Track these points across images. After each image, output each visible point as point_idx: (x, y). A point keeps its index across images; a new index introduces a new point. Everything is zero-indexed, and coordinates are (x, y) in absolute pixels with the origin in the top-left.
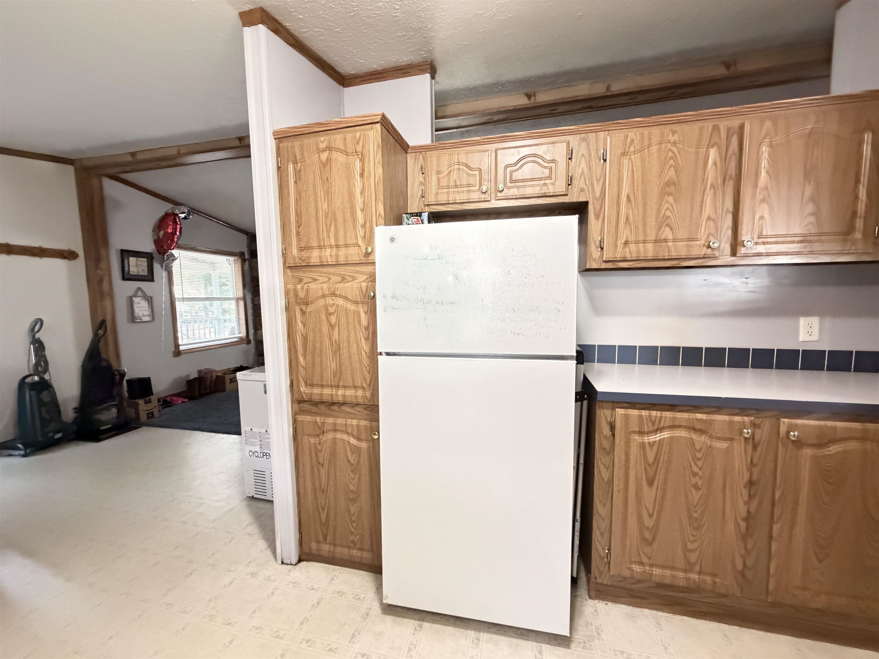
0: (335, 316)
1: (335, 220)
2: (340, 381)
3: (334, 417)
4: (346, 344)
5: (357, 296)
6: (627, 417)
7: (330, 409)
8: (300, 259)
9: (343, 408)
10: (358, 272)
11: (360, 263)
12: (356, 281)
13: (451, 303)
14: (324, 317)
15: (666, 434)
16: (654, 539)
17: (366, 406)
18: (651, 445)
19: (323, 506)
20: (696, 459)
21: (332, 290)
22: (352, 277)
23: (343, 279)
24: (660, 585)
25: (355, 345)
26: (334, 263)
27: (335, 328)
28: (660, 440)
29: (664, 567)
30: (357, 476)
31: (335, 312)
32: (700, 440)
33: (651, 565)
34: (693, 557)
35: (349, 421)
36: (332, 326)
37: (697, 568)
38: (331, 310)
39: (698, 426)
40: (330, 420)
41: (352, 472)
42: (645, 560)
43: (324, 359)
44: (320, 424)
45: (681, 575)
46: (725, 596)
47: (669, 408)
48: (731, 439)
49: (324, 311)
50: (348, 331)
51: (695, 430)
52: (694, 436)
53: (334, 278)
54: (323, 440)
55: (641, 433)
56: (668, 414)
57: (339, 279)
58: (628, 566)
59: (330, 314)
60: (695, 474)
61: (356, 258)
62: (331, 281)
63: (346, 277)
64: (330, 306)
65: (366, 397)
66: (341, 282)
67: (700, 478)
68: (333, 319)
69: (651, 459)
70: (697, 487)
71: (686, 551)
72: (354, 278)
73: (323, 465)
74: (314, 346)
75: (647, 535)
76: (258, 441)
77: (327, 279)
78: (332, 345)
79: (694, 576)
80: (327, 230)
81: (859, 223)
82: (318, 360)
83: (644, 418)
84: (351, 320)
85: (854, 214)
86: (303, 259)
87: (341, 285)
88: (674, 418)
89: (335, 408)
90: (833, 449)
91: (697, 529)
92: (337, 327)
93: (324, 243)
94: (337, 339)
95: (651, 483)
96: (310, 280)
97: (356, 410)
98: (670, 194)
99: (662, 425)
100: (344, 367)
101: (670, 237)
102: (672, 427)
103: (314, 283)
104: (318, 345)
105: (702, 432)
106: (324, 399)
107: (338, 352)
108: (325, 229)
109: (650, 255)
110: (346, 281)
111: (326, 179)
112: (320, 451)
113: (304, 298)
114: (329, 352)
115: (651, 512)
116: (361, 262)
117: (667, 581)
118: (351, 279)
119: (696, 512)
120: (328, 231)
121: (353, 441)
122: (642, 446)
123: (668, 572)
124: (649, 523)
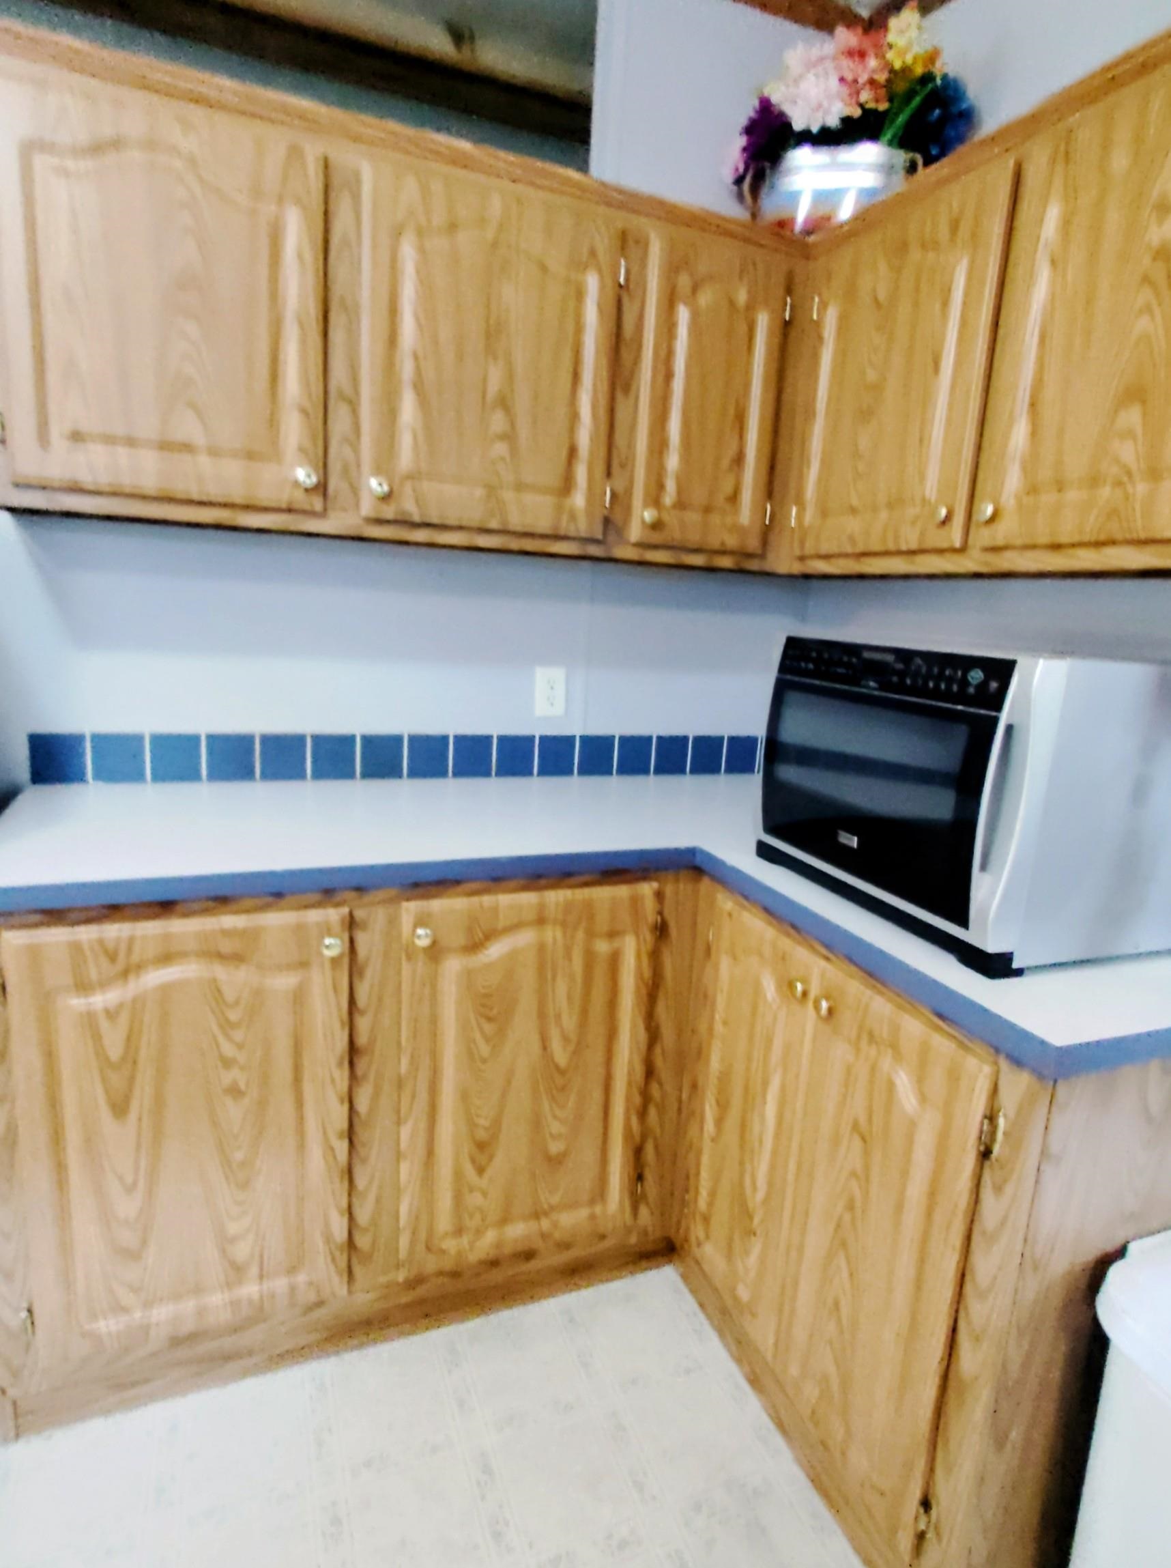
15: (154, 978)
18: (112, 1013)
20: (227, 1026)
32: (234, 979)
39: (226, 947)
45: (217, 1298)
48: (304, 965)
51: (221, 957)
52: (220, 972)
55: (83, 987)
56: (150, 929)
58: (87, 1327)
60: (227, 1063)
67: (243, 1068)
69: (115, 1051)
70: (235, 1092)
71: (225, 1242)
75: (128, 1239)
79: (250, 1290)
83: (86, 947)
85: (572, 452)
88: (167, 937)
90: (496, 951)
91: (244, 1185)
95: (120, 1108)
99: (135, 958)
102: (166, 958)
105: (237, 958)
115: (129, 1179)
117: (189, 1326)
122: (89, 1020)
123: (189, 1305)
124: (128, 1208)
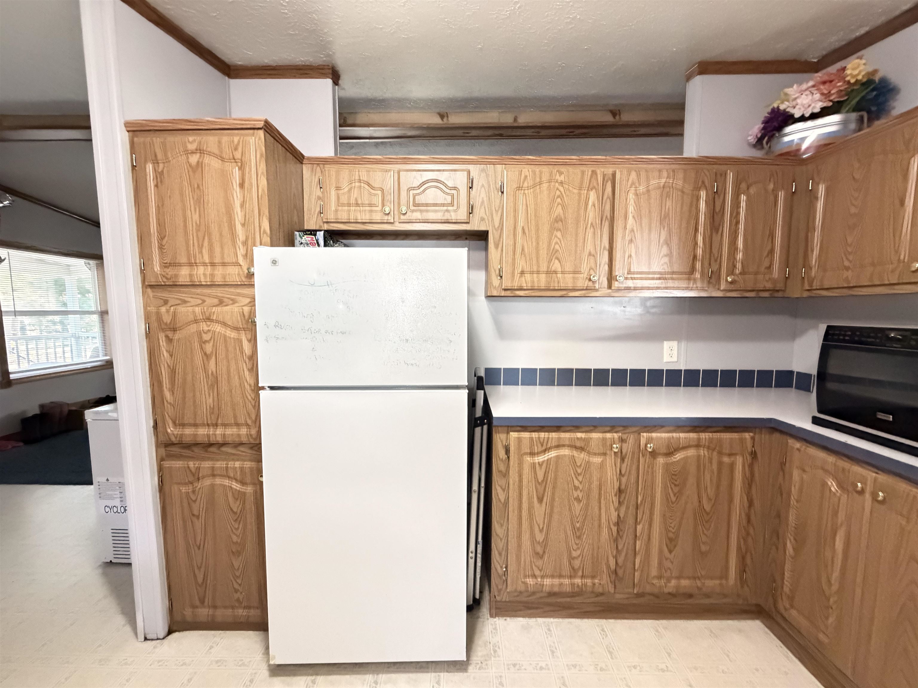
0: (211, 344)
1: (210, 235)
2: (218, 419)
3: (212, 459)
4: (225, 376)
5: (238, 322)
6: (519, 440)
7: (206, 451)
8: (164, 276)
9: (224, 449)
10: (239, 295)
11: (241, 285)
12: (237, 305)
13: (343, 333)
14: (196, 345)
15: (553, 454)
16: (544, 552)
17: (252, 445)
18: (540, 464)
19: (199, 565)
20: (577, 474)
21: (207, 314)
22: (232, 300)
23: (221, 302)
24: (551, 594)
25: (237, 377)
26: (209, 283)
27: (211, 358)
28: (548, 460)
29: (553, 577)
30: (241, 526)
31: (210, 340)
32: (581, 456)
33: (542, 577)
34: (577, 563)
35: (231, 464)
36: (207, 356)
37: (580, 573)
38: (206, 337)
39: (578, 444)
40: (207, 464)
41: (236, 521)
42: (537, 573)
43: (198, 394)
44: (193, 470)
45: (566, 581)
46: (602, 594)
47: (555, 429)
48: (605, 454)
49: (196, 339)
50: (228, 362)
51: (576, 448)
52: (575, 453)
53: (209, 301)
54: (199, 487)
55: (532, 454)
56: (554, 435)
57: (216, 301)
58: (523, 580)
59: (205, 342)
60: (576, 488)
61: (237, 280)
62: (206, 303)
63: (225, 300)
64: (204, 333)
65: (251, 435)
66: (218, 305)
67: (581, 491)
68: (209, 348)
69: (540, 478)
70: (578, 500)
71: (571, 558)
72: (234, 302)
73: (198, 517)
74: (185, 380)
75: (539, 549)
76: (118, 492)
77: (200, 302)
78: (207, 376)
79: (578, 581)
80: (199, 244)
81: (698, 265)
82: (189, 395)
83: (534, 439)
84: (231, 349)
85: (695, 257)
86: (169, 277)
87: (219, 309)
88: (559, 439)
89: (212, 449)
90: (678, 456)
91: (579, 537)
92: (214, 357)
93: (195, 260)
94: (214, 370)
95: (540, 500)
96: (179, 302)
97: (239, 451)
98: (559, 230)
99: (549, 446)
100: (223, 402)
101: (559, 269)
102: (558, 447)
103: (184, 305)
104: (189, 378)
105: (582, 449)
106: (198, 440)
107: (216, 386)
108: (196, 244)
109: (543, 285)
110: (224, 304)
111: (196, 186)
112: (195, 501)
113: (170, 323)
114: (203, 385)
115: (541, 527)
116: (243, 283)
117: (556, 589)
118: (231, 302)
119: (578, 522)
120: (201, 247)
121: (236, 486)
122: (533, 466)
123: (556, 581)
124: (540, 537)
